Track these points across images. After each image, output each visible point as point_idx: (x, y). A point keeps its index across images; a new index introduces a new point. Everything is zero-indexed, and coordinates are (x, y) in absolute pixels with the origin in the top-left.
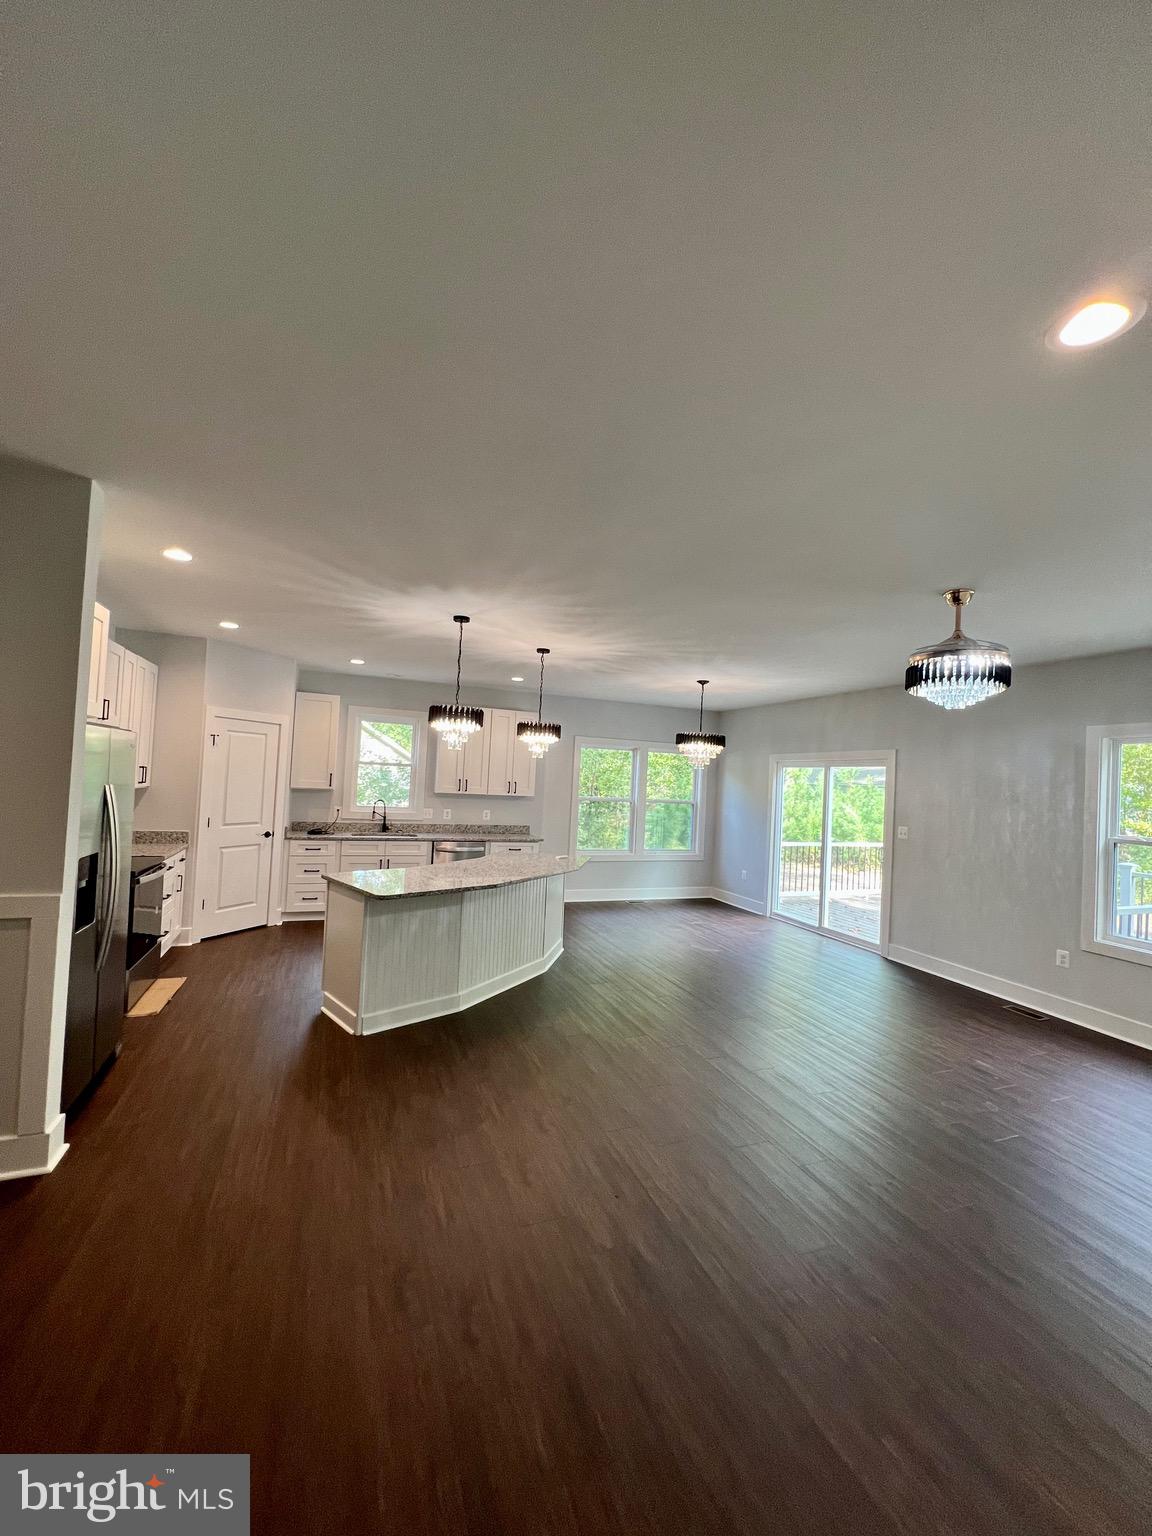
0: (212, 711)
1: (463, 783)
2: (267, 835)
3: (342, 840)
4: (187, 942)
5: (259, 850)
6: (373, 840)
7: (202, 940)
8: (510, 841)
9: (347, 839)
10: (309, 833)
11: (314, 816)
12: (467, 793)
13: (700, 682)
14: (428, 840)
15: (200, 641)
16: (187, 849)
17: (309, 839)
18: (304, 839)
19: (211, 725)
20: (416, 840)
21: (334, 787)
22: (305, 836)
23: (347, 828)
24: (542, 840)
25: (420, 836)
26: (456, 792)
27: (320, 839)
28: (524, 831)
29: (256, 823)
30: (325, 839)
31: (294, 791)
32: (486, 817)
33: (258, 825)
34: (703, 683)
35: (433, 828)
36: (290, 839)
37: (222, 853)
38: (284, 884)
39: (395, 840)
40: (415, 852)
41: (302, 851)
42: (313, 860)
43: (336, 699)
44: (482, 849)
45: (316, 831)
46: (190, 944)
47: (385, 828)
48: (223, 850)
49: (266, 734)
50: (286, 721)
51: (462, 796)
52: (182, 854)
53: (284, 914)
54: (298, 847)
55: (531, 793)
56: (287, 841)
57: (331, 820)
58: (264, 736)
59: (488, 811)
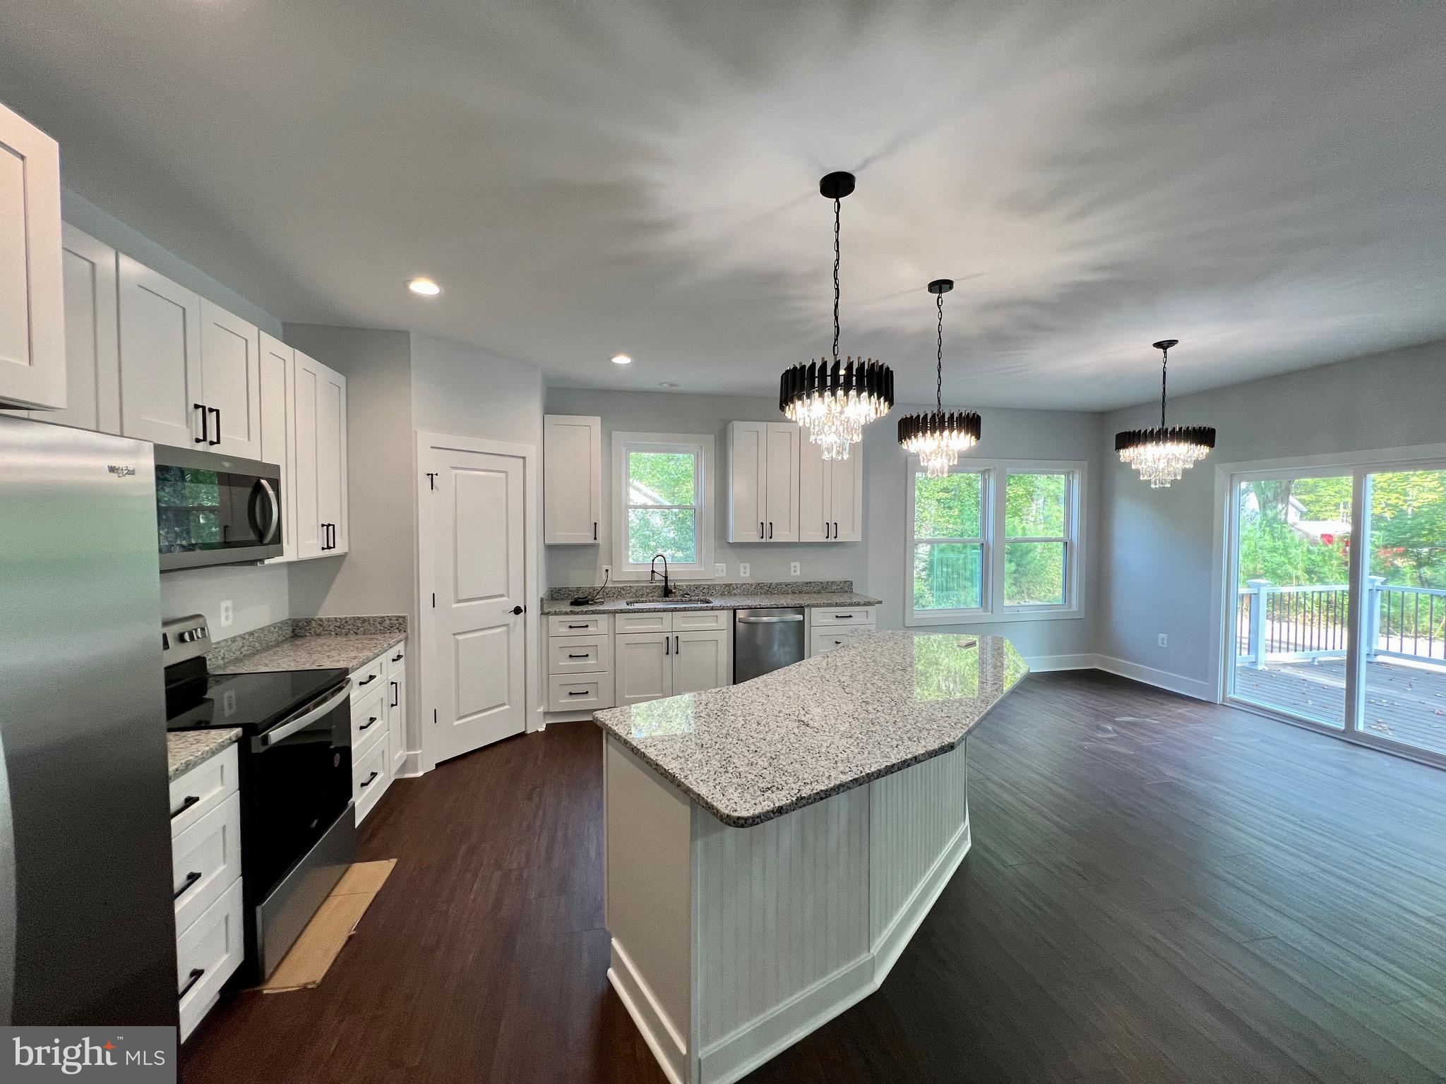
0: (425, 439)
1: (766, 528)
2: (517, 611)
3: (615, 612)
4: (416, 771)
5: (508, 632)
6: (655, 610)
7: (438, 765)
8: (837, 605)
9: (622, 611)
10: (572, 604)
11: (578, 579)
12: (771, 540)
13: (1158, 345)
14: (727, 608)
15: (403, 335)
16: (406, 639)
17: (572, 613)
18: (566, 613)
19: (426, 461)
20: (712, 609)
21: (599, 541)
22: (569, 609)
23: (618, 593)
24: (880, 602)
25: (716, 602)
26: (757, 540)
27: (586, 613)
28: (845, 588)
29: (502, 596)
30: (594, 612)
31: (551, 548)
32: (796, 571)
33: (506, 598)
34: (1163, 345)
35: (728, 590)
36: (548, 614)
37: (457, 641)
38: (545, 674)
39: (685, 610)
40: (713, 625)
41: (564, 630)
42: (580, 641)
43: (596, 422)
44: (800, 617)
45: (581, 601)
46: (420, 774)
47: (667, 592)
48: (459, 637)
49: (506, 472)
50: (532, 452)
51: (766, 545)
52: (400, 648)
53: (546, 714)
54: (559, 625)
55: (856, 537)
56: (544, 618)
57: (598, 585)
58: (504, 474)
59: (798, 564)
